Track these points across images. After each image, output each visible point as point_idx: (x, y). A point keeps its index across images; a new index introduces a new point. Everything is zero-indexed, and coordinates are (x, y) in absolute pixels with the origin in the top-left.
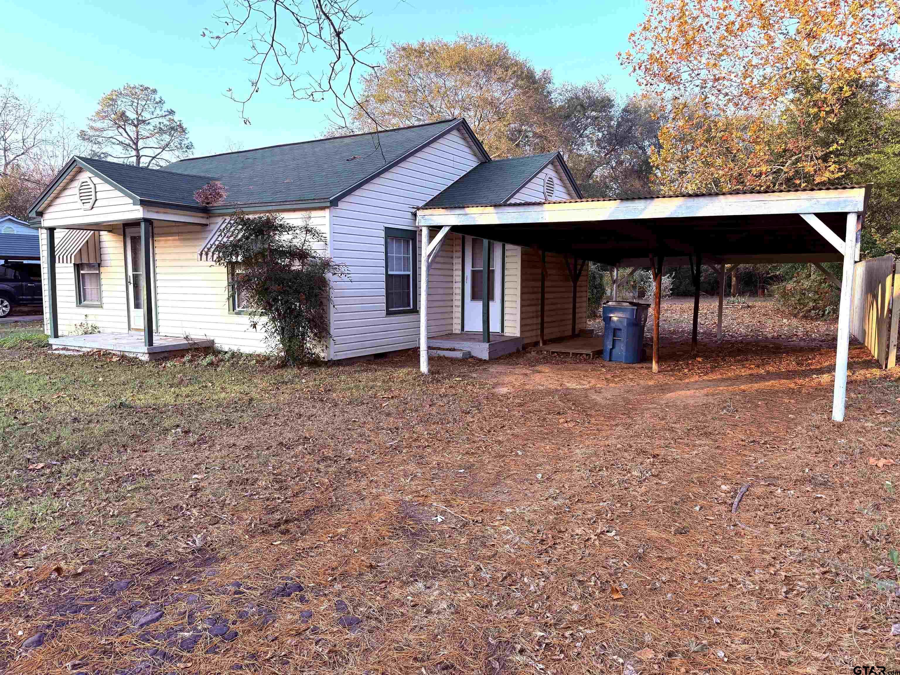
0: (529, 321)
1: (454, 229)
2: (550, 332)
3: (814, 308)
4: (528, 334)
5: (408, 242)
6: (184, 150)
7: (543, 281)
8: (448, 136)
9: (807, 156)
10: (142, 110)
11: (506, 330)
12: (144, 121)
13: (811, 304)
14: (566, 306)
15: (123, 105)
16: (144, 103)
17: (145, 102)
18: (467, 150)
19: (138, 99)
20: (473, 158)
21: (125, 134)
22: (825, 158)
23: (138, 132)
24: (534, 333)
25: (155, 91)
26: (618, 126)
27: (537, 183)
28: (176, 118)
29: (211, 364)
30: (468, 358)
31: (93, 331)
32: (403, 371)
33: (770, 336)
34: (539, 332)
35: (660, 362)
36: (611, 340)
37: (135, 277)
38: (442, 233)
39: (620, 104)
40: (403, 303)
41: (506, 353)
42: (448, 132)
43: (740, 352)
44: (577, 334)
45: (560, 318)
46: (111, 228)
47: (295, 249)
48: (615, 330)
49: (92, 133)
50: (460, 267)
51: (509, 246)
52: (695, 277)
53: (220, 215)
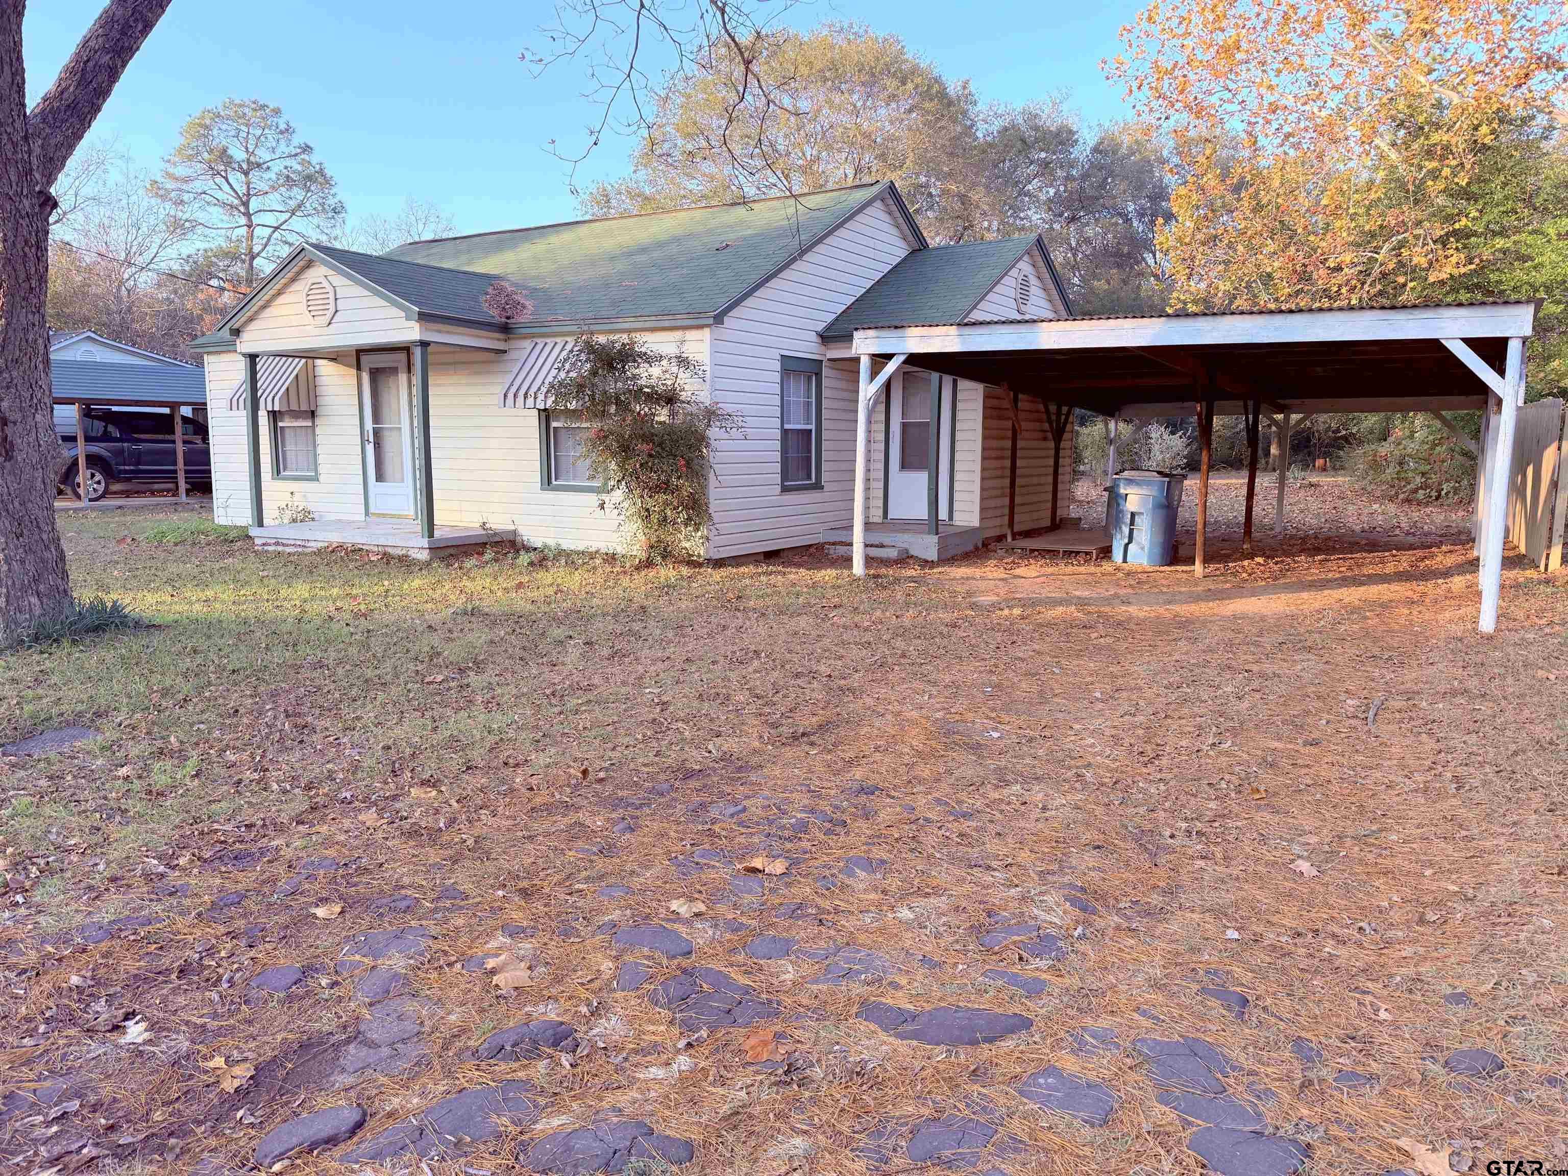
0: (991, 503)
2: (1023, 521)
3: (1424, 487)
5: (810, 378)
6: (330, 215)
7: (1015, 441)
8: (868, 210)
9: (1417, 237)
10: (257, 146)
11: (956, 516)
12: (259, 165)
13: (1419, 480)
14: (1043, 480)
15: (221, 137)
16: (258, 132)
17: (260, 132)
18: (894, 231)
19: (247, 125)
20: (903, 244)
21: (226, 187)
22: (1444, 242)
23: (248, 184)
24: (998, 522)
25: (277, 112)
26: (1085, 176)
27: (1008, 287)
28: (315, 159)
29: (531, 564)
30: (905, 559)
31: (305, 517)
32: (828, 574)
33: (1358, 528)
34: (1006, 519)
35: (1206, 561)
36: (1126, 530)
37: (376, 432)
38: (891, 367)
39: (1088, 138)
40: (802, 474)
41: (960, 551)
42: (869, 203)
43: (1317, 550)
44: (1057, 525)
45: (1035, 498)
46: (335, 356)
47: (660, 389)
48: (1133, 515)
49: (170, 185)
50: (882, 417)
51: (964, 385)
52: (1252, 431)
53: (525, 337)
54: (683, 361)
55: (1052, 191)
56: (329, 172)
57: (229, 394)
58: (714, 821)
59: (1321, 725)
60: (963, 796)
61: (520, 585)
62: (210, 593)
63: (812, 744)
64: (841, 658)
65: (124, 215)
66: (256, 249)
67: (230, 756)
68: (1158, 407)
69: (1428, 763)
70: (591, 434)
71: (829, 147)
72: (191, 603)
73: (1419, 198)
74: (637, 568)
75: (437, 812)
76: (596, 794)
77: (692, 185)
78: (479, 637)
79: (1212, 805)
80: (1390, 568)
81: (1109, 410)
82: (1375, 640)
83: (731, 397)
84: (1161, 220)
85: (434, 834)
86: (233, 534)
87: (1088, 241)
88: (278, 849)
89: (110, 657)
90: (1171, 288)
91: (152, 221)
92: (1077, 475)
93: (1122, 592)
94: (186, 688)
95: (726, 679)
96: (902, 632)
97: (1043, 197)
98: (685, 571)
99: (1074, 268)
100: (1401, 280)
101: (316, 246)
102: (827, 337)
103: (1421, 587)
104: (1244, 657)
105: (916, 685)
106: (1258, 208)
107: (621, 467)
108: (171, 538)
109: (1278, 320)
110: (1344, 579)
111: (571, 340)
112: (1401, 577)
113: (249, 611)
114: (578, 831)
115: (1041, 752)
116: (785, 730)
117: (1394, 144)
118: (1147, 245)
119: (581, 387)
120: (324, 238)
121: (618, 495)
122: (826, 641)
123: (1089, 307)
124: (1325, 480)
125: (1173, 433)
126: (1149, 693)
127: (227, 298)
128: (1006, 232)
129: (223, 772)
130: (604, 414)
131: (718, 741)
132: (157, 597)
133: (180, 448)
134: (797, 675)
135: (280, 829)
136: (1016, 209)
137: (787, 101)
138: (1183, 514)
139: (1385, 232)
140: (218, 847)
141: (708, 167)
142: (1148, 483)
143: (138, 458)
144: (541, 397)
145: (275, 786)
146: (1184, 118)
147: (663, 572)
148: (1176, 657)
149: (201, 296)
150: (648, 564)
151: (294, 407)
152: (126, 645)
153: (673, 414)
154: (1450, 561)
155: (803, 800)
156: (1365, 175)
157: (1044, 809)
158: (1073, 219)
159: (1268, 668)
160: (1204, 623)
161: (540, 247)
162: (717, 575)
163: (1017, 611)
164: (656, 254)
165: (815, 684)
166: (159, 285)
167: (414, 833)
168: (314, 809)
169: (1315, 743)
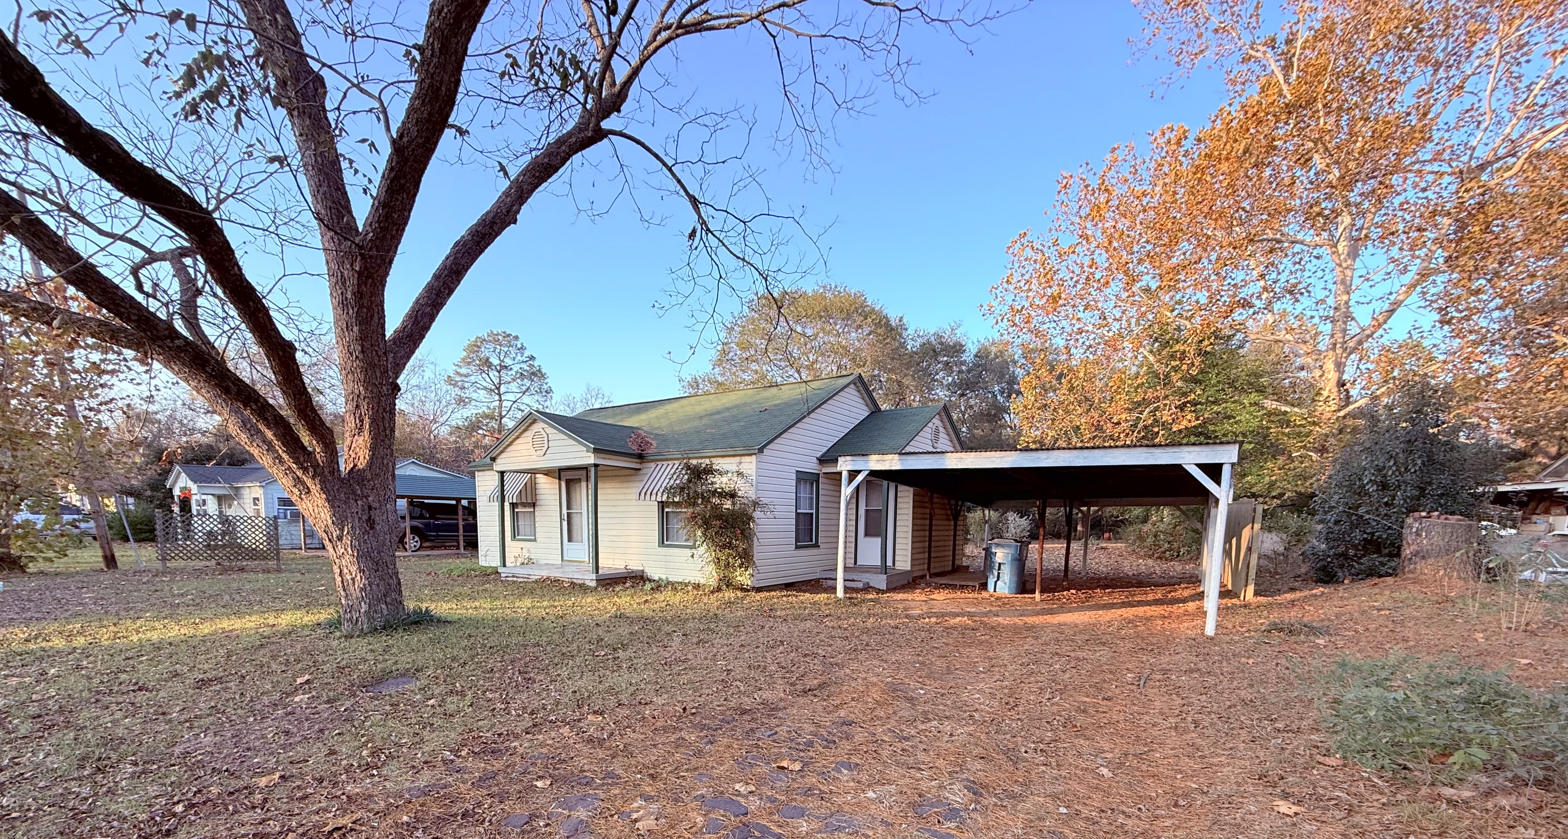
0: (917, 556)
1: (873, 473)
2: (936, 568)
3: (1170, 550)
4: (918, 567)
6: (544, 394)
7: (931, 520)
8: (846, 389)
9: (1165, 405)
10: (505, 356)
11: (897, 563)
12: (506, 367)
13: (1166, 546)
14: (947, 543)
15: (486, 351)
17: (507, 349)
18: (861, 401)
19: (500, 345)
20: (865, 408)
21: (488, 380)
22: (1182, 408)
23: (500, 377)
24: (921, 567)
25: (516, 338)
26: (969, 371)
27: (927, 433)
28: (536, 364)
29: (652, 589)
30: (867, 588)
31: (529, 562)
32: (822, 597)
33: (1130, 574)
34: (926, 566)
35: (1042, 592)
36: (996, 573)
37: (569, 515)
38: (860, 478)
39: (971, 349)
40: (808, 538)
41: (899, 584)
42: (849, 384)
43: (1107, 587)
44: (957, 570)
45: (942, 554)
46: (548, 472)
47: (727, 490)
48: (1000, 564)
49: (458, 379)
50: (854, 506)
51: (901, 488)
52: (1069, 517)
53: (652, 461)
54: (740, 474)
55: (950, 379)
56: (544, 371)
57: (489, 493)
58: (759, 739)
59: (1112, 689)
60: (903, 727)
61: (646, 601)
62: (477, 604)
63: (815, 696)
64: (830, 646)
65: (433, 395)
66: (504, 413)
67: (489, 695)
68: (1013, 503)
69: (1177, 712)
70: (688, 515)
71: (823, 355)
72: (467, 609)
73: (1167, 381)
74: (712, 592)
75: (603, 729)
76: (691, 722)
77: (745, 376)
78: (624, 630)
79: (1049, 734)
80: (1150, 597)
81: (986, 504)
82: (1143, 639)
83: (767, 494)
84: (1014, 396)
85: (601, 742)
86: (489, 571)
87: (971, 407)
88: (515, 748)
89: (424, 638)
90: (1020, 434)
91: (448, 398)
92: (966, 541)
93: (994, 609)
94: (464, 656)
95: (764, 657)
96: (863, 632)
97: (945, 382)
98: (739, 594)
99: (964, 422)
100: (1156, 430)
101: (537, 411)
102: (822, 461)
103: (1169, 608)
104: (1065, 648)
105: (874, 662)
106: (1071, 389)
107: (704, 534)
108: (456, 573)
109: (1086, 453)
110: (1123, 603)
111: (677, 463)
112: (1157, 602)
113: (499, 613)
114: (680, 743)
115: (949, 702)
116: (799, 687)
117: (1151, 352)
118: (1006, 410)
119: (682, 489)
120: (540, 407)
121: (702, 549)
122: (822, 636)
123: (972, 445)
124: (1110, 545)
125: (1021, 517)
126: (1010, 668)
127: (487, 441)
128: (924, 402)
129: (485, 703)
130: (695, 504)
131: (760, 693)
132: (449, 606)
133: (461, 523)
134: (806, 655)
135: (517, 737)
136: (930, 389)
137: (799, 329)
138: (1028, 564)
139: (1145, 402)
140: (483, 746)
141: (754, 366)
142: (1009, 546)
143: (438, 528)
144: (660, 494)
145: (514, 712)
146: (1027, 337)
147: (727, 594)
148: (1026, 647)
149: (473, 439)
150: (719, 589)
151: (524, 500)
152: (433, 632)
153: (734, 504)
154: (1186, 593)
155: (809, 728)
156: (1134, 369)
157: (951, 735)
158: (963, 395)
159: (1080, 654)
160: (1042, 628)
161: (660, 411)
162: (758, 596)
163: (933, 620)
164: (727, 414)
165: (816, 661)
166: (451, 434)
167: (590, 740)
168: (535, 726)
169: (1109, 699)
